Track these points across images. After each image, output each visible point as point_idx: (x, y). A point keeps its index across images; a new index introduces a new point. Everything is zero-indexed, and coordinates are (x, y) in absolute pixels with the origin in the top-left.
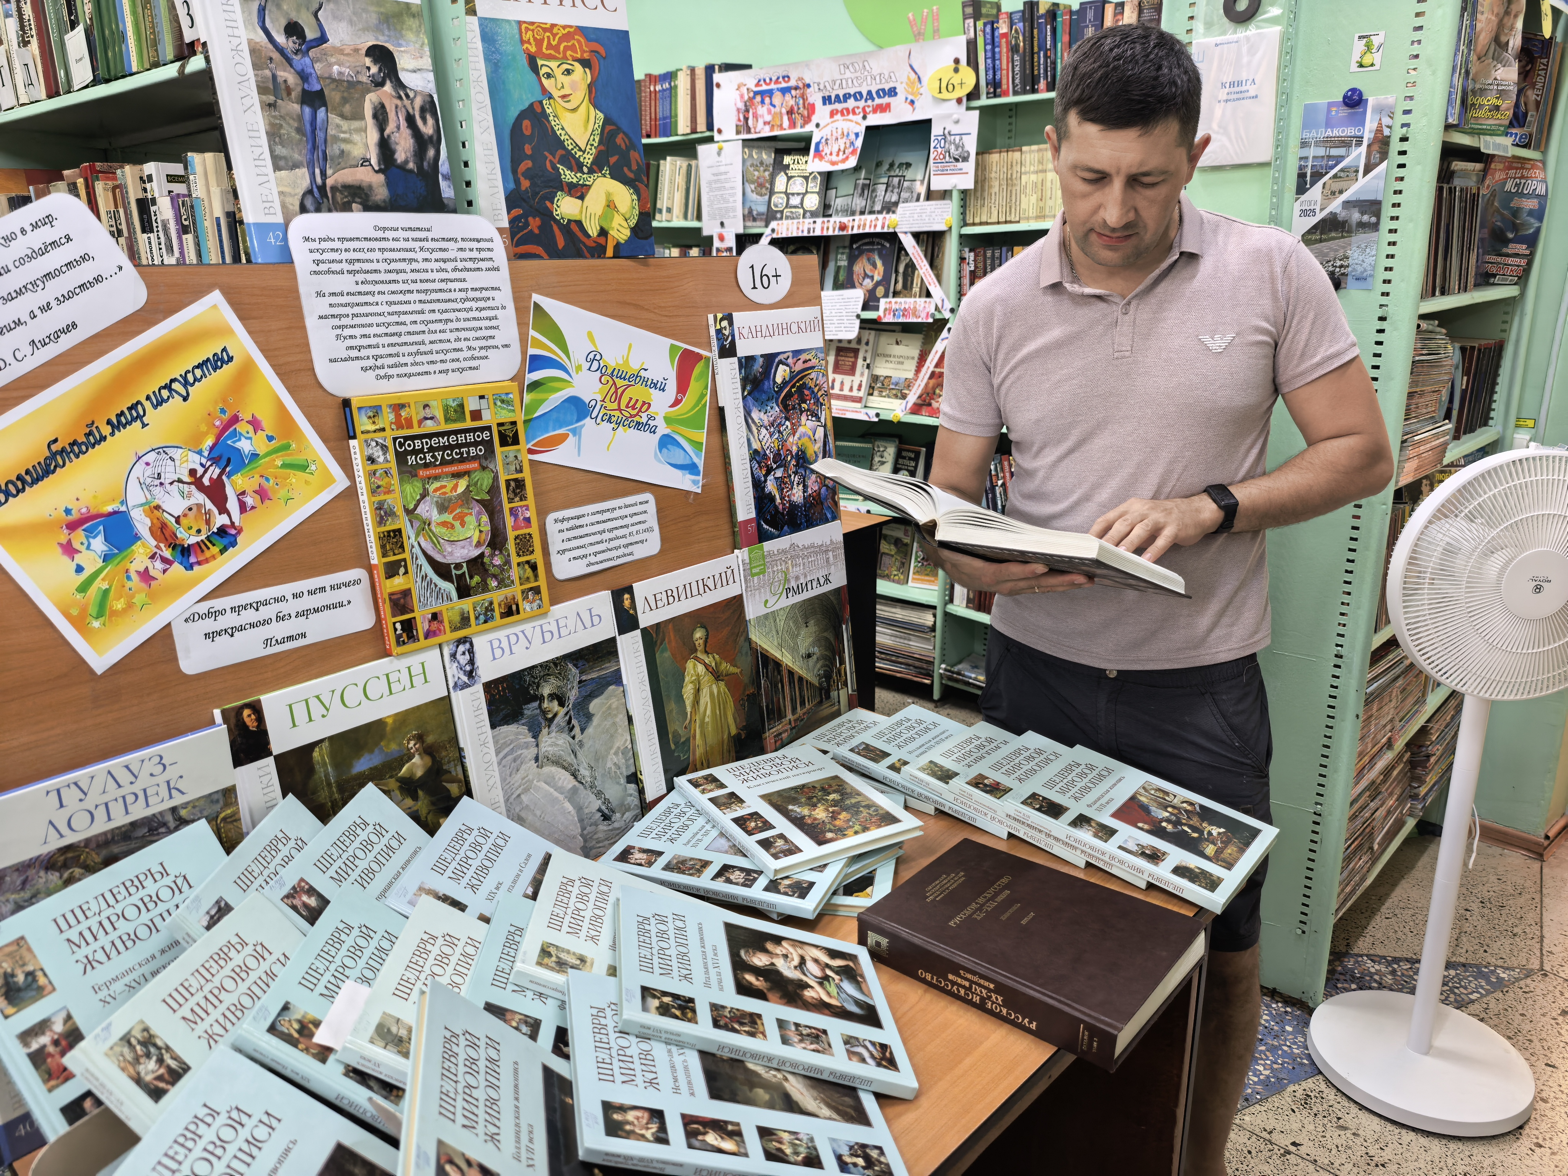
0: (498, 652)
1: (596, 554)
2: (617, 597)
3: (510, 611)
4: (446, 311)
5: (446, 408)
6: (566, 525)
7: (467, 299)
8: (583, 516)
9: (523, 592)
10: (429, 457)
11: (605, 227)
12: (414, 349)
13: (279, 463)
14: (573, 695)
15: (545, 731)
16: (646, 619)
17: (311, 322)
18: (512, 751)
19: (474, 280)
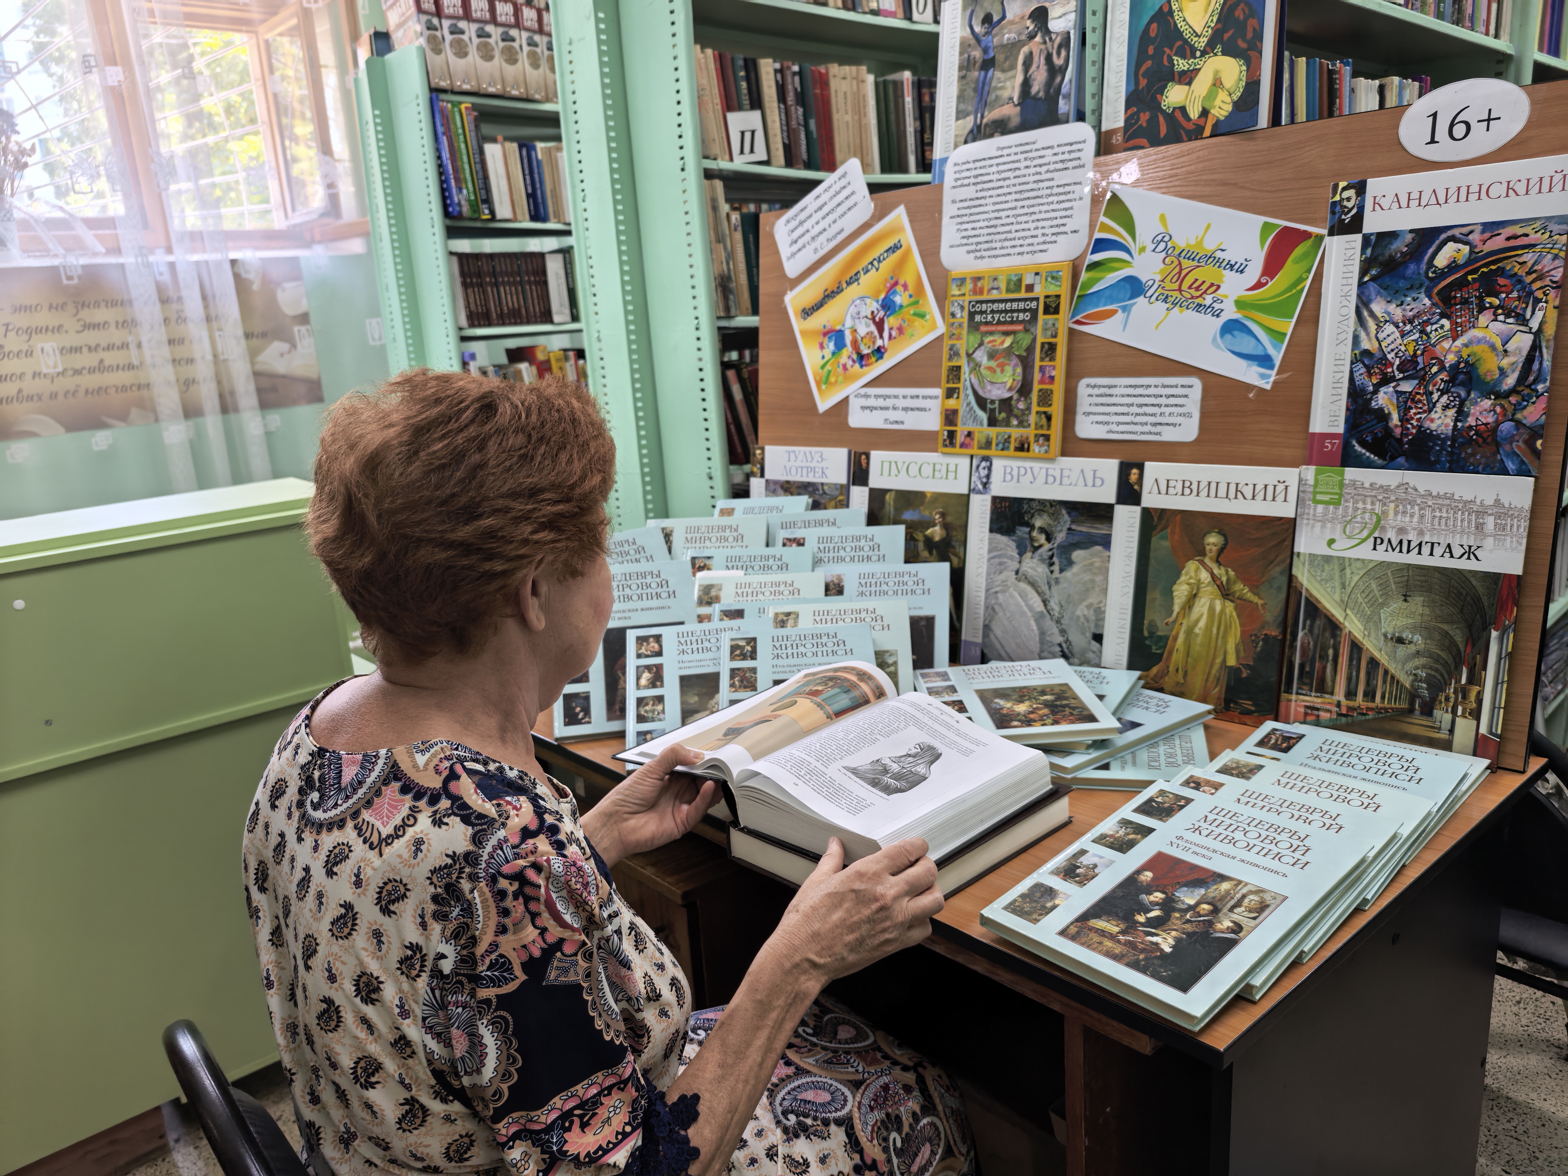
0: (1008, 477)
1: (1118, 424)
2: (1124, 470)
3: (1023, 447)
4: (1033, 206)
5: (1009, 282)
6: (1096, 391)
7: (1052, 195)
8: (1115, 386)
9: (1036, 435)
10: (989, 317)
11: (1207, 107)
12: (1003, 236)
13: (912, 312)
14: (1060, 537)
15: (1029, 554)
16: (1150, 499)
17: (946, 220)
18: (1000, 556)
19: (1061, 178)
